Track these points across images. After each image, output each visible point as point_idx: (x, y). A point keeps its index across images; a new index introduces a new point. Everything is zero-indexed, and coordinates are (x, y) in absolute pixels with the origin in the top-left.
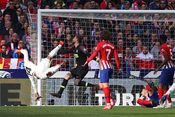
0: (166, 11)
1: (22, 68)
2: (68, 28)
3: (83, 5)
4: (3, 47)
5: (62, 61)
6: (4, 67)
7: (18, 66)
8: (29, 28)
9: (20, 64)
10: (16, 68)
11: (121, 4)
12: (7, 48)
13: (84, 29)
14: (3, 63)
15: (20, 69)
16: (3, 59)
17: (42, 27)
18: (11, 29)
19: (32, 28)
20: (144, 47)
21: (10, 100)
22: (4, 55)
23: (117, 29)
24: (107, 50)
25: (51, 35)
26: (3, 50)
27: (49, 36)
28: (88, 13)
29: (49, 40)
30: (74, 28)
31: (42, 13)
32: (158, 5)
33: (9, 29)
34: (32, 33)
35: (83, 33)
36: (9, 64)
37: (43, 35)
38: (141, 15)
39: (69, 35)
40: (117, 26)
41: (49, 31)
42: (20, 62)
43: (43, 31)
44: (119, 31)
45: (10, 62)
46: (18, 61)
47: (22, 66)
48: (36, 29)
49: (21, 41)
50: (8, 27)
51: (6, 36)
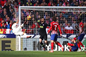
0: (79, 7)
1: (12, 33)
2: (33, 15)
3: (40, 4)
4: (3, 23)
5: (30, 30)
6: (3, 33)
7: (10, 32)
8: (15, 15)
9: (11, 31)
10: (9, 33)
11: (57, 4)
12: (5, 24)
13: (40, 15)
14: (3, 31)
15: (11, 34)
16: (3, 29)
17: (21, 14)
18: (7, 16)
19: (17, 15)
20: (69, 24)
21: (6, 48)
22: (3, 27)
23: (56, 15)
24: (55, 26)
25: (25, 18)
26: (3, 25)
27: (24, 18)
28: (43, 8)
29: (24, 20)
30: (36, 15)
31: (21, 8)
32: (75, 4)
33: (6, 15)
34: (16, 17)
35: (40, 17)
36: (6, 32)
37: (21, 18)
38: (67, 9)
39: (33, 18)
40: (56, 14)
41: (24, 16)
42: (11, 30)
43: (21, 16)
44: (57, 16)
45: (6, 30)
46: (10, 30)
47: (12, 32)
48: (18, 15)
49: (11, 21)
50: (5, 15)
51: (4, 19)
